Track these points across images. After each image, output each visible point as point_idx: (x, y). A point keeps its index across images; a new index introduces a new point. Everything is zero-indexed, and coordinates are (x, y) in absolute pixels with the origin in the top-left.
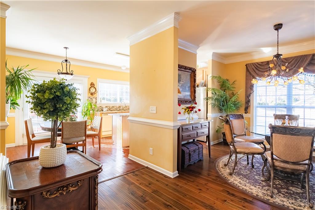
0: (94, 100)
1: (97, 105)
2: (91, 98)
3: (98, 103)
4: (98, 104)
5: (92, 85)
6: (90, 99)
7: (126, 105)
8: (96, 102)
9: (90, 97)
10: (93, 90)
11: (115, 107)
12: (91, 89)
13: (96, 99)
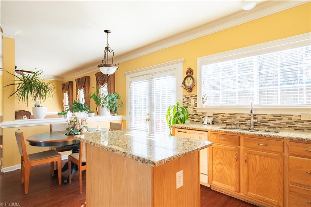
0: (192, 100)
1: (198, 111)
2: (188, 98)
3: (198, 106)
4: (200, 109)
5: (190, 73)
6: (185, 99)
7: (253, 112)
8: (196, 105)
9: (185, 96)
10: (189, 82)
11: (238, 117)
12: (186, 81)
13: (196, 99)
